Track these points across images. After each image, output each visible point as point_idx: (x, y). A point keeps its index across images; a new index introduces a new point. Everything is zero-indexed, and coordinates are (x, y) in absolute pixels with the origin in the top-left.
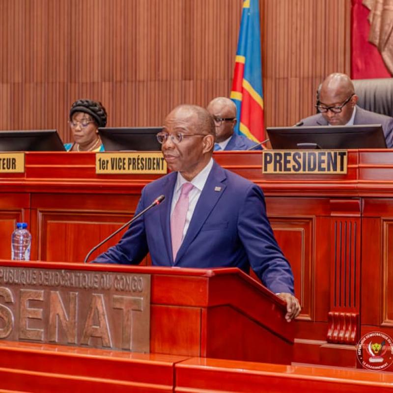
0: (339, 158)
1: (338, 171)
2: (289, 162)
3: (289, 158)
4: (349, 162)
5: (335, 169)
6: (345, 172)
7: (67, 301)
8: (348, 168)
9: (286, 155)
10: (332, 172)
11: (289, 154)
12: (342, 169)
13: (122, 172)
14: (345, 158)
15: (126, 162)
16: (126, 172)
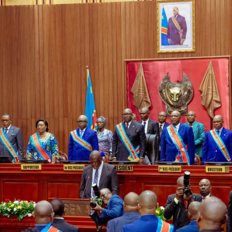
0: (131, 167)
1: (131, 171)
2: (118, 168)
3: (118, 167)
4: (133, 168)
5: (130, 170)
6: (132, 171)
7: (80, 207)
8: (133, 170)
9: (117, 166)
10: (129, 171)
11: (118, 166)
12: (132, 170)
13: (71, 170)
14: (132, 167)
15: (73, 167)
16: (73, 170)
